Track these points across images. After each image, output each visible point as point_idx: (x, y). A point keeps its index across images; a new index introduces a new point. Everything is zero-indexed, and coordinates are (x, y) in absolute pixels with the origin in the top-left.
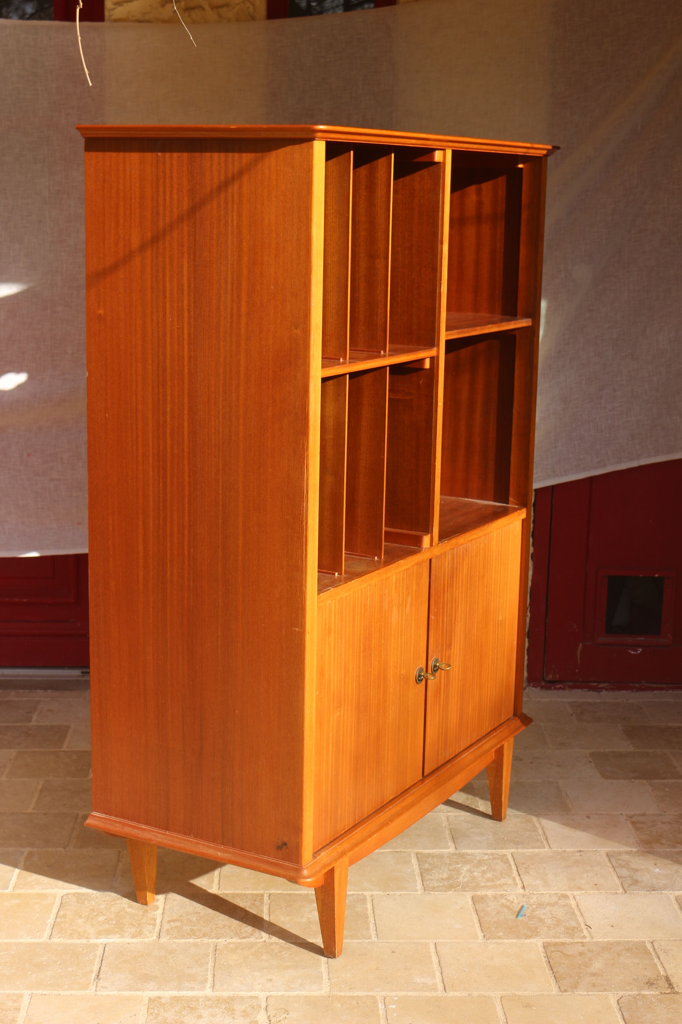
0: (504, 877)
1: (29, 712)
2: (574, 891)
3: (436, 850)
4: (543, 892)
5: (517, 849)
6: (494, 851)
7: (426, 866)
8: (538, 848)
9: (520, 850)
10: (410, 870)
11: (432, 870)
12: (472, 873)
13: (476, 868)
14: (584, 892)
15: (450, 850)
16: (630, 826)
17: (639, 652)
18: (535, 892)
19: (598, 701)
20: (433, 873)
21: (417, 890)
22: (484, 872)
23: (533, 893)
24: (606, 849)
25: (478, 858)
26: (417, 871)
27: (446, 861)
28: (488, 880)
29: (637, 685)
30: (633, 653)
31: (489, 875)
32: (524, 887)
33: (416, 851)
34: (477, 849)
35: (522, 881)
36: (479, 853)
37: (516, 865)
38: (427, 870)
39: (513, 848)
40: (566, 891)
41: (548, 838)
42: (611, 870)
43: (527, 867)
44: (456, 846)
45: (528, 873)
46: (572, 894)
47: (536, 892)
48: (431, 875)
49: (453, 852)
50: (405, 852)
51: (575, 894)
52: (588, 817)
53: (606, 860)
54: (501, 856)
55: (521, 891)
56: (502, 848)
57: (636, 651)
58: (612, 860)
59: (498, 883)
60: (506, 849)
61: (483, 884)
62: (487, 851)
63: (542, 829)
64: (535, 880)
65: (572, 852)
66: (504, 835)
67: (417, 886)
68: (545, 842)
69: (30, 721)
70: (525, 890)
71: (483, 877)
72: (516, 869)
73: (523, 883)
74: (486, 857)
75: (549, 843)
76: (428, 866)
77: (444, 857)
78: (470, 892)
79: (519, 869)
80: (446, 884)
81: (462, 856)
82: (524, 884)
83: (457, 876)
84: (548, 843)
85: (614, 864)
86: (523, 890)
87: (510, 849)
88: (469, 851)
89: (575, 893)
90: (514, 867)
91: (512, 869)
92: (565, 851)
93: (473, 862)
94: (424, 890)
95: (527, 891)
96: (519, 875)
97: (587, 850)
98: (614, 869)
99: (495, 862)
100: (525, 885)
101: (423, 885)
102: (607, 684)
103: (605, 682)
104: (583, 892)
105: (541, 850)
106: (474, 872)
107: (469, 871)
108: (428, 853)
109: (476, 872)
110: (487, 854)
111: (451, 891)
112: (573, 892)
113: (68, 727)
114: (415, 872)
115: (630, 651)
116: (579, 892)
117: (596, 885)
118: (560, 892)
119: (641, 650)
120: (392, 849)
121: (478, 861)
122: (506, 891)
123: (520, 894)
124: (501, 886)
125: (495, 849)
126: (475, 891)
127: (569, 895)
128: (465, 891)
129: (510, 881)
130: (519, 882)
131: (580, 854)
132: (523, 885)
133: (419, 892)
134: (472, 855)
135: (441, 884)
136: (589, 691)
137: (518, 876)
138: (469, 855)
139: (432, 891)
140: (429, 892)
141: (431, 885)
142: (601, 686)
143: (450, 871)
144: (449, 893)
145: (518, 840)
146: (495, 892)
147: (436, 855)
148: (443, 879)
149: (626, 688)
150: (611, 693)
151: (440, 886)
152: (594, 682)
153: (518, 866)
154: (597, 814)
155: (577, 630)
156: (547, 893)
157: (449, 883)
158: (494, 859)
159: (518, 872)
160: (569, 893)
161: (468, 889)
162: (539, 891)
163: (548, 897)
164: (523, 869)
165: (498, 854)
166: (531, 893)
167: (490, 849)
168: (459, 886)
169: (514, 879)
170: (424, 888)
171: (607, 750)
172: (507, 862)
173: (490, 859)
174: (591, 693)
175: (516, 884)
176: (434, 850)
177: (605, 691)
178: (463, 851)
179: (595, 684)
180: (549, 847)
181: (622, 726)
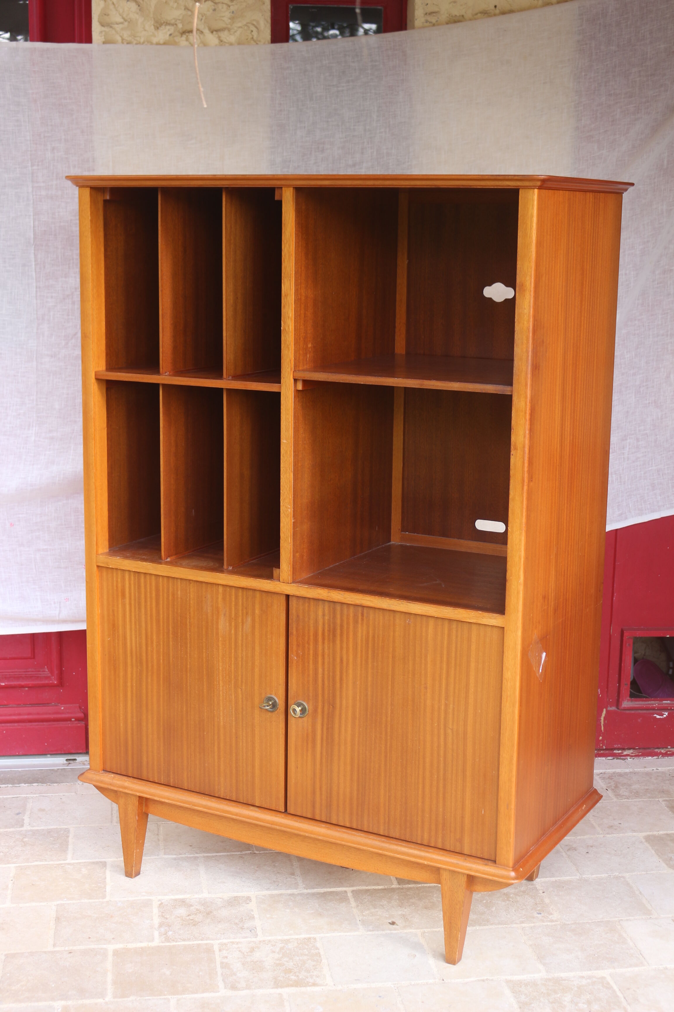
1: (18, 814)
3: (526, 975)
5: (614, 969)
6: (589, 973)
7: (523, 998)
8: (637, 965)
9: (618, 970)
11: (531, 1004)
13: (578, 997)
15: (541, 974)
17: (665, 716)
19: (627, 771)
25: (575, 983)
27: (542, 990)
29: (663, 751)
30: (658, 717)
34: (571, 971)
36: (575, 977)
37: (620, 990)
38: (526, 1003)
39: (610, 967)
41: (642, 952)
43: (634, 992)
44: (547, 968)
49: (546, 977)
50: (492, 980)
54: (599, 978)
56: (597, 968)
57: (662, 715)
60: (603, 969)
62: (583, 973)
63: (631, 939)
66: (594, 951)
68: (640, 956)
69: (22, 826)
74: (584, 982)
76: (525, 998)
77: (538, 985)
81: (557, 981)
84: (645, 958)
87: (607, 969)
88: (563, 974)
90: (619, 994)
93: (573, 990)
99: (596, 987)
102: (631, 751)
103: (629, 749)
105: (640, 968)
107: (572, 1002)
108: (519, 980)
110: (584, 977)
113: (67, 831)
115: (655, 715)
119: (667, 714)
121: (578, 987)
125: (591, 970)
134: (568, 979)
136: (614, 759)
138: (565, 980)
142: (625, 753)
143: (552, 1003)
145: (611, 956)
147: (528, 982)
149: (652, 755)
150: (637, 760)
152: (618, 749)
153: (623, 992)
155: (600, 696)
158: (594, 983)
165: (596, 977)
167: (586, 970)
171: (661, 832)
172: (609, 986)
173: (589, 984)
174: (616, 761)
176: (524, 976)
177: (630, 758)
178: (556, 975)
179: (620, 751)
180: (648, 964)
181: (664, 801)
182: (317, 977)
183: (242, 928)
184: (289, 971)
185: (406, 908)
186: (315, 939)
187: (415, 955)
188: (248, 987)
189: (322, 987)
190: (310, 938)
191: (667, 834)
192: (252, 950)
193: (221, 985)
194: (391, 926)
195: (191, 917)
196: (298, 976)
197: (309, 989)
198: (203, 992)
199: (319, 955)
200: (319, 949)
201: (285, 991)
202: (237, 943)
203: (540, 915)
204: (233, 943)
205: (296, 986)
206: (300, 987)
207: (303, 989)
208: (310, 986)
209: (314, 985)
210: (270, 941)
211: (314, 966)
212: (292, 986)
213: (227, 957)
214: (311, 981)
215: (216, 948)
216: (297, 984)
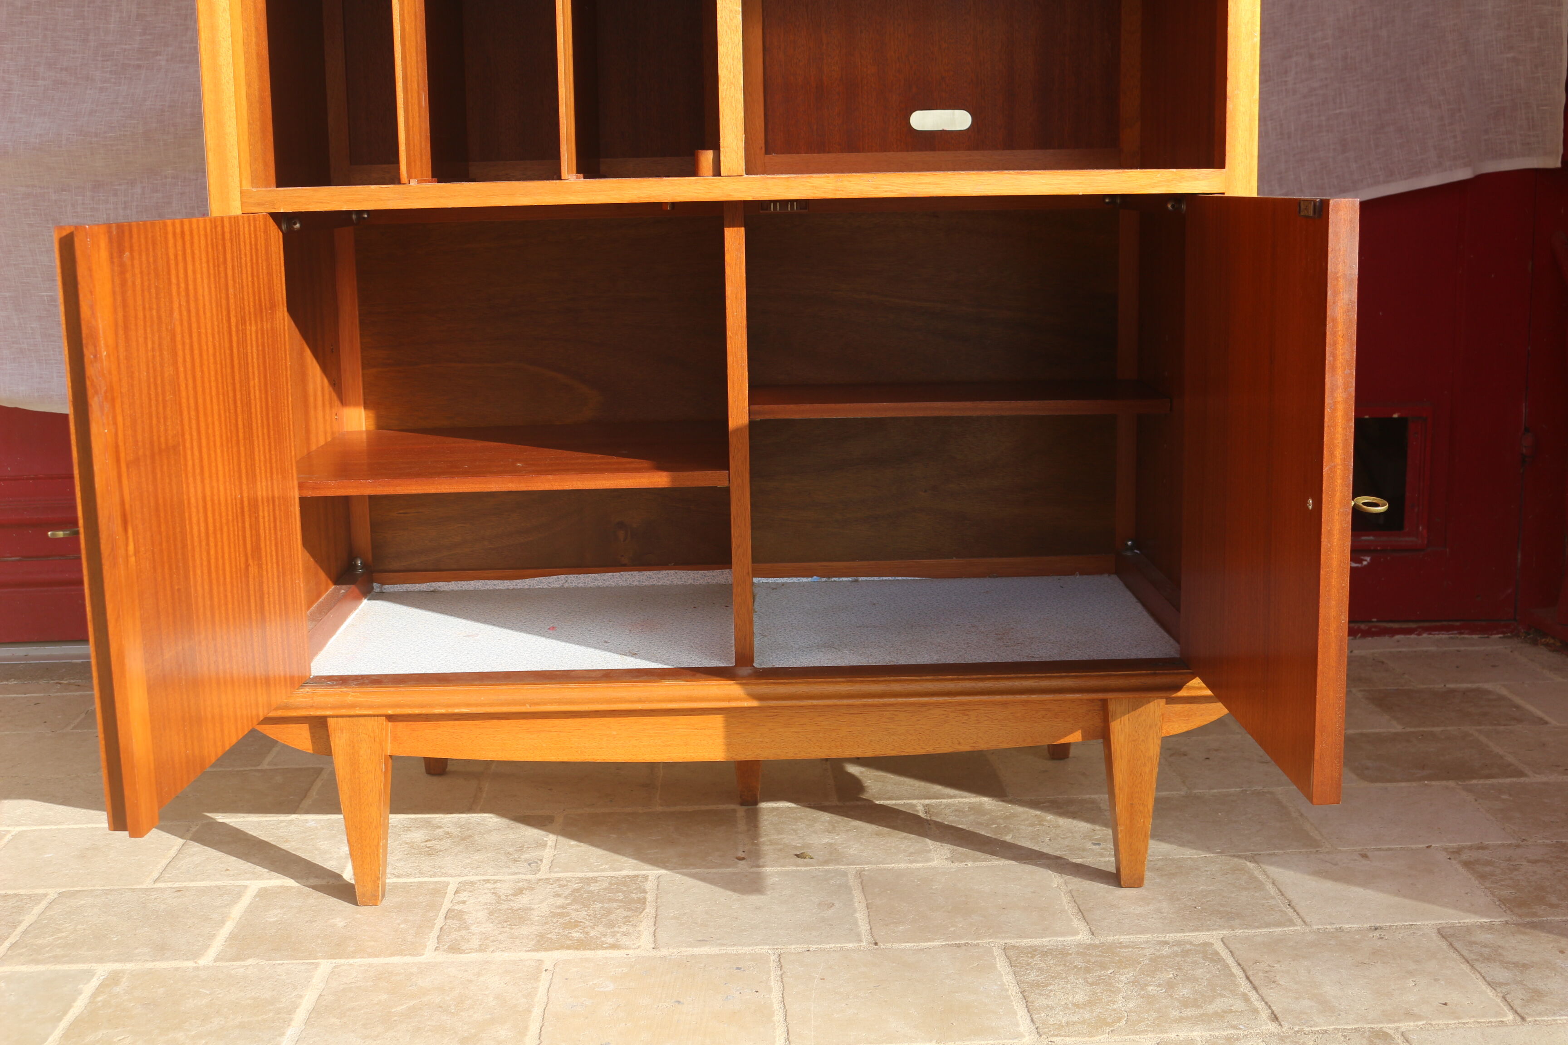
0: (1222, 996)
2: (1399, 1021)
3: (1048, 939)
4: (1325, 1028)
5: (1232, 931)
6: (1180, 936)
7: (1032, 976)
8: (1279, 924)
9: (1239, 932)
10: (996, 987)
11: (1047, 985)
12: (1142, 989)
13: (1148, 975)
14: (1424, 1022)
15: (1079, 937)
16: (1462, 870)
17: (1365, 563)
18: (1307, 1029)
20: (1051, 991)
21: (1022, 1036)
22: (1170, 985)
23: (1302, 1030)
24: (1433, 922)
25: (1147, 952)
26: (1013, 990)
27: (1076, 963)
28: (1185, 1004)
30: (1353, 565)
31: (1184, 991)
32: (1275, 1018)
33: (1003, 942)
34: (1142, 933)
35: (1266, 1003)
36: (1147, 942)
37: (1239, 964)
38: (1036, 985)
39: (1222, 927)
40: (1381, 1022)
41: (1293, 904)
42: (1465, 967)
43: (1268, 969)
44: (1093, 929)
45: (1274, 982)
46: (1397, 1029)
47: (1309, 1028)
48: (1048, 996)
49: (1088, 942)
50: (977, 945)
51: (1403, 1029)
52: (1364, 856)
53: (1444, 945)
54: (1199, 945)
55: (1272, 1027)
56: (1197, 929)
57: (1361, 561)
58: (1457, 945)
59: (1211, 1008)
60: (1208, 930)
61: (1176, 1013)
62: (1165, 937)
63: (1274, 883)
64: (1297, 998)
65: (1359, 931)
66: (1194, 900)
67: (1017, 1025)
68: (1289, 911)
70: (1280, 1025)
71: (1171, 996)
72: (1242, 974)
73: (1270, 1007)
74: (1166, 950)
75: (1301, 914)
76: (1037, 976)
77: (1068, 954)
78: (1150, 1035)
79: (1250, 973)
80: (1087, 1016)
81: (1110, 949)
82: (1274, 1008)
83: (1110, 997)
84: (1298, 914)
85: (1465, 953)
86: (1274, 1024)
87: (1216, 930)
88: (1123, 938)
89: (1404, 1026)
90: (1236, 970)
91: (1232, 975)
92: (1341, 929)
93: (1139, 963)
94: (1038, 1033)
95: (1286, 1026)
96: (1255, 988)
97: (1390, 926)
98: (1472, 966)
99: (1189, 960)
100: (1276, 1012)
101: (1032, 1020)
104: (1420, 1023)
105: (1286, 929)
106: (1146, 985)
107: (1135, 982)
108: (1030, 947)
109: (1151, 985)
110: (1166, 943)
111: (1103, 1033)
112: (1397, 1025)
114: (1008, 991)
116: (1412, 1024)
117: (1445, 1004)
118: (1367, 1026)
119: (1368, 559)
120: (946, 940)
121: (1151, 960)
122: (1235, 1027)
123: (1272, 1035)
124: (1220, 1016)
125: (1183, 931)
126: (1162, 1032)
127: (1391, 1032)
128: (1136, 1033)
129: (1239, 1005)
130: (1260, 1005)
131: (1377, 934)
132: (1273, 1012)
133: (1026, 1040)
134: (1133, 945)
135: (1075, 1018)
137: (1254, 992)
138: (1126, 947)
139: (1057, 1035)
140: (1050, 1039)
141: (1051, 1021)
143: (1091, 984)
144: (1098, 1038)
145: (1229, 909)
146: (1211, 1033)
147: (1050, 949)
148: (1077, 1005)
151: (1074, 1023)
153: (1246, 968)
154: (1380, 849)
156: (1336, 1029)
157: (1095, 1014)
158: (1186, 953)
159: (1251, 982)
160: (1388, 1027)
161: (1142, 1026)
162: (1315, 1026)
163: (1342, 1039)
164: (1260, 974)
165: (1191, 943)
166: (1298, 1032)
167: (1172, 932)
168: (1119, 1019)
169: (1246, 999)
170: (1037, 1028)
172: (1216, 958)
173: (1176, 954)
175: (1256, 1011)
176: (1044, 940)
178: (1110, 939)
180: (1302, 923)
181: (1361, 691)
182: (625, 934)
183: (515, 861)
184: (575, 924)
185: (838, 835)
186: (646, 878)
187: (833, 904)
188: (482, 949)
189: (627, 952)
190: (637, 876)
191: (1362, 734)
192: (520, 892)
193: (432, 943)
194: (800, 861)
195: (429, 844)
196: (587, 933)
197: (600, 953)
198: (392, 955)
199: (643, 901)
200: (646, 893)
201: (549, 957)
202: (496, 882)
203: (1097, 847)
204: (487, 881)
205: (577, 949)
206: (585, 949)
207: (588, 954)
208: (606, 948)
209: (614, 947)
210: (558, 879)
211: (625, 917)
212: (569, 948)
213: (464, 902)
214: (610, 940)
215: (451, 889)
216: (581, 945)
